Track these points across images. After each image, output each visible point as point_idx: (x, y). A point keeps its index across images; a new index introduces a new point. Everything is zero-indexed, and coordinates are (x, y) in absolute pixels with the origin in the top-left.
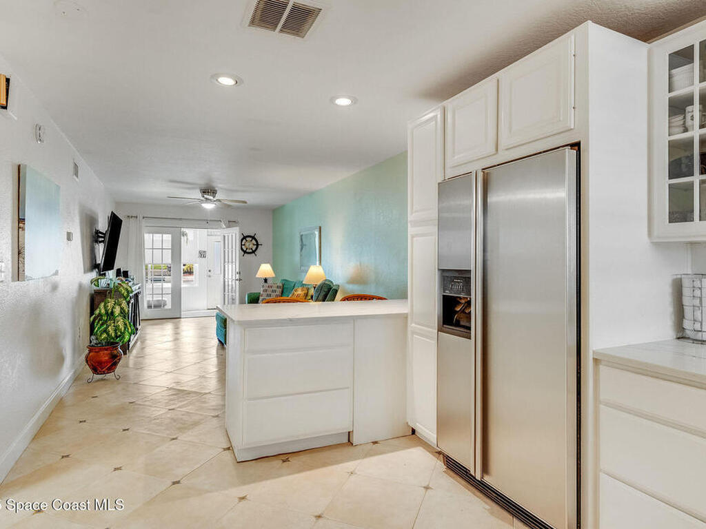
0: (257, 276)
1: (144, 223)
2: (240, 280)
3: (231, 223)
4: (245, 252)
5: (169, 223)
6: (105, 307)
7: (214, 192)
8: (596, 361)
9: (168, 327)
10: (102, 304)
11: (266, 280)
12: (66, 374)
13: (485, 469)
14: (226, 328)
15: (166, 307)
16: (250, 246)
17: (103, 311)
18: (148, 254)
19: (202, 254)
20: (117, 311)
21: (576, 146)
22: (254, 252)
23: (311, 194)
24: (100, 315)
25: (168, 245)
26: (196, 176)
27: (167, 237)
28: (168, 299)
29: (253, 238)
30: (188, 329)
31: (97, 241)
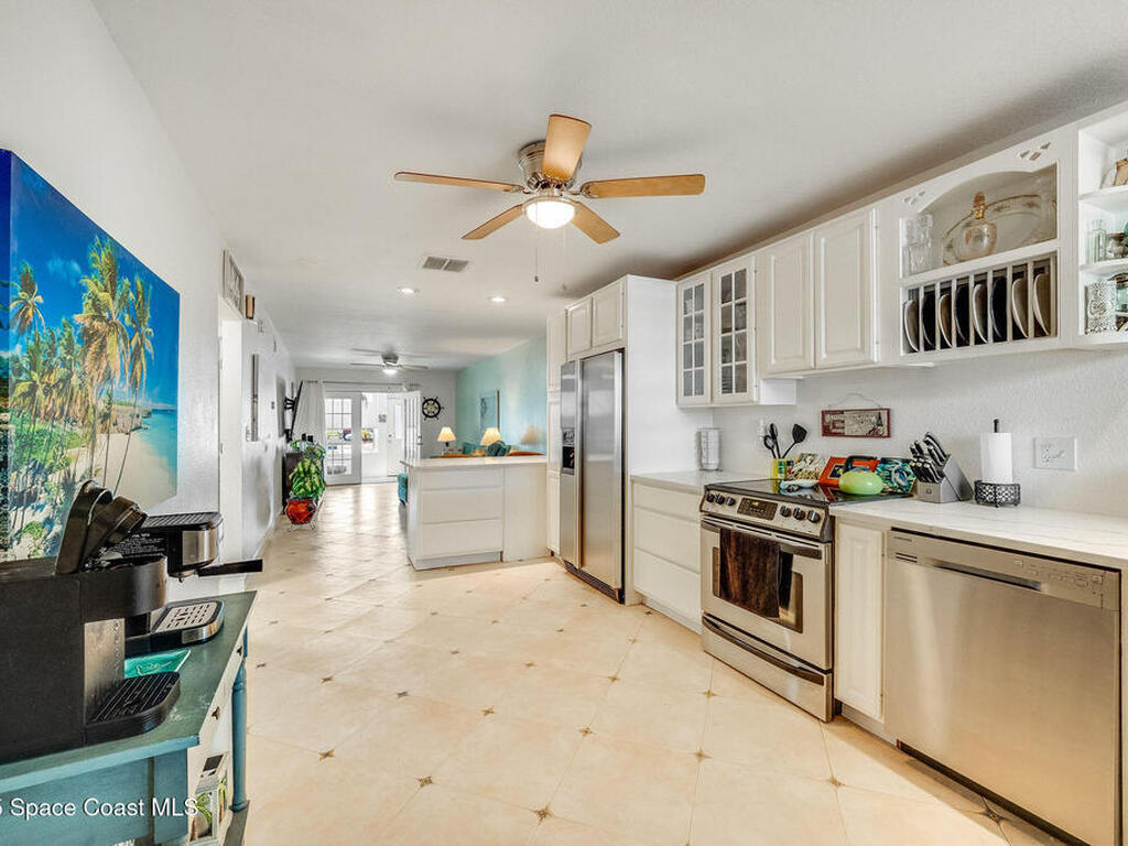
0: (439, 440)
1: (324, 387)
2: (421, 444)
3: (412, 387)
4: (427, 416)
5: (350, 387)
6: (303, 466)
7: (395, 358)
8: (633, 482)
9: (349, 492)
10: (300, 464)
11: (447, 444)
12: (271, 522)
13: (582, 562)
14: (407, 487)
15: (346, 473)
16: (432, 409)
17: (301, 469)
18: (328, 418)
19: (382, 419)
20: (313, 469)
21: (622, 351)
22: (435, 416)
23: (489, 359)
24: (299, 472)
25: (348, 409)
26: (380, 344)
27: (348, 402)
28: (348, 464)
29: (435, 401)
30: (368, 493)
31: (286, 408)
